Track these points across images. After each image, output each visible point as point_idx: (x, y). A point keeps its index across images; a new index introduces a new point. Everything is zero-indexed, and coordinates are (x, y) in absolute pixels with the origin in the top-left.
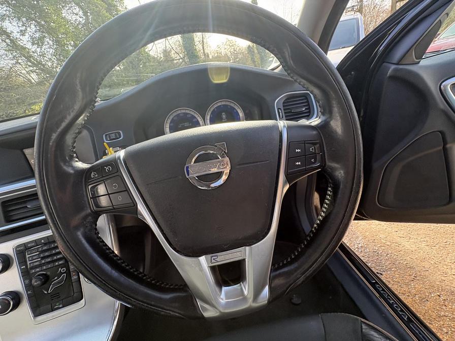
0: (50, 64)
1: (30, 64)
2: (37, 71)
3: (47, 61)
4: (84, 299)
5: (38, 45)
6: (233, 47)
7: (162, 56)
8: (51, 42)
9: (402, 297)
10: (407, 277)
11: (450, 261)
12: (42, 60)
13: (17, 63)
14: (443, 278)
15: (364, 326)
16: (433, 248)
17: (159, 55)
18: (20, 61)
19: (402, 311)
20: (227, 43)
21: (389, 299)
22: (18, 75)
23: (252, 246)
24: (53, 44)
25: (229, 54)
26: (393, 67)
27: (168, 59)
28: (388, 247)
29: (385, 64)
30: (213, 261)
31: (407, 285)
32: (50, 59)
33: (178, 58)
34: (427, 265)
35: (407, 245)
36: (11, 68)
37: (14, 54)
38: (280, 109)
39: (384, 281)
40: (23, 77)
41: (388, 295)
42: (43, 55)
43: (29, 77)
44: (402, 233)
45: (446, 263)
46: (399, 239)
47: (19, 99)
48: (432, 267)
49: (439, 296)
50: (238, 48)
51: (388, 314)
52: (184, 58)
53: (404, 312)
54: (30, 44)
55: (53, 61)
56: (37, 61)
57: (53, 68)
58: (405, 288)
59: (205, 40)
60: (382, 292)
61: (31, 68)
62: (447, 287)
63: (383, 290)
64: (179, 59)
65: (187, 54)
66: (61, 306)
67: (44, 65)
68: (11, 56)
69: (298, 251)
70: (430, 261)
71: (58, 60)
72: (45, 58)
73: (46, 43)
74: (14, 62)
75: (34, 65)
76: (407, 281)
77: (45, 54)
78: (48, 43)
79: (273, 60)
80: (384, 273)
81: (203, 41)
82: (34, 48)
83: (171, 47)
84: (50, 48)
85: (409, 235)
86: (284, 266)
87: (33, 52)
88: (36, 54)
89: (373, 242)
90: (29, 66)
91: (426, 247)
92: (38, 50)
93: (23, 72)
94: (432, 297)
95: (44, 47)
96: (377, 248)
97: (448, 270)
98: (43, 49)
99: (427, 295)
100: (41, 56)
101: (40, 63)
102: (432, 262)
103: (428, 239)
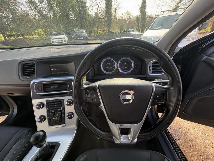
0: (45, 12)
1: (36, 11)
2: (39, 15)
3: (44, 10)
4: (65, 124)
5: (41, 2)
6: (129, 16)
7: (94, 16)
8: (46, 2)
9: (184, 152)
10: (188, 144)
11: (211, 143)
12: (42, 10)
13: (31, 10)
14: (205, 149)
15: (165, 159)
16: (204, 135)
17: (93, 15)
18: (32, 9)
19: (182, 157)
20: (127, 13)
21: (178, 151)
22: (31, 15)
23: (135, 125)
24: (47, 3)
25: (127, 19)
26: (206, 57)
27: (97, 18)
28: (183, 129)
29: (203, 54)
30: (121, 126)
31: (188, 148)
32: (45, 10)
33: (102, 17)
34: (199, 142)
35: (192, 131)
36: (28, 12)
37: (31, 5)
38: (151, 66)
39: (177, 144)
40: (33, 17)
41: (178, 150)
42: (42, 8)
43: (35, 17)
44: (192, 125)
45: (209, 143)
46: (189, 128)
47: (30, 26)
48: (201, 143)
49: (201, 156)
50: (132, 16)
51: (176, 157)
52: (105, 18)
53: (183, 158)
54: (38, 1)
55: (46, 11)
56: (39, 10)
57: (46, 14)
58: (186, 149)
59: (116, 11)
60: (175, 148)
61: (37, 13)
62: (206, 153)
63: (176, 147)
64: (102, 19)
65: (107, 17)
66: (58, 124)
67: (42, 12)
68: (29, 6)
69: (149, 129)
70: (201, 140)
71: (48, 10)
72: (43, 9)
73: (44, 2)
74: (30, 9)
75: (38, 12)
76: (188, 146)
77: (43, 7)
78: (45, 2)
79: (149, 28)
80: (178, 140)
81: (115, 11)
82: (39, 4)
83: (100, 12)
84: (46, 4)
85: (195, 127)
86: (144, 133)
87: (38, 6)
88: (39, 7)
89: (177, 126)
90: (36, 12)
91: (201, 134)
92: (41, 5)
93: (33, 14)
94: (197, 155)
95: (43, 4)
96: (178, 129)
97: (208, 146)
98: (43, 5)
99: (196, 154)
100: (41, 7)
101: (40, 11)
102: (202, 141)
103: (203, 131)
